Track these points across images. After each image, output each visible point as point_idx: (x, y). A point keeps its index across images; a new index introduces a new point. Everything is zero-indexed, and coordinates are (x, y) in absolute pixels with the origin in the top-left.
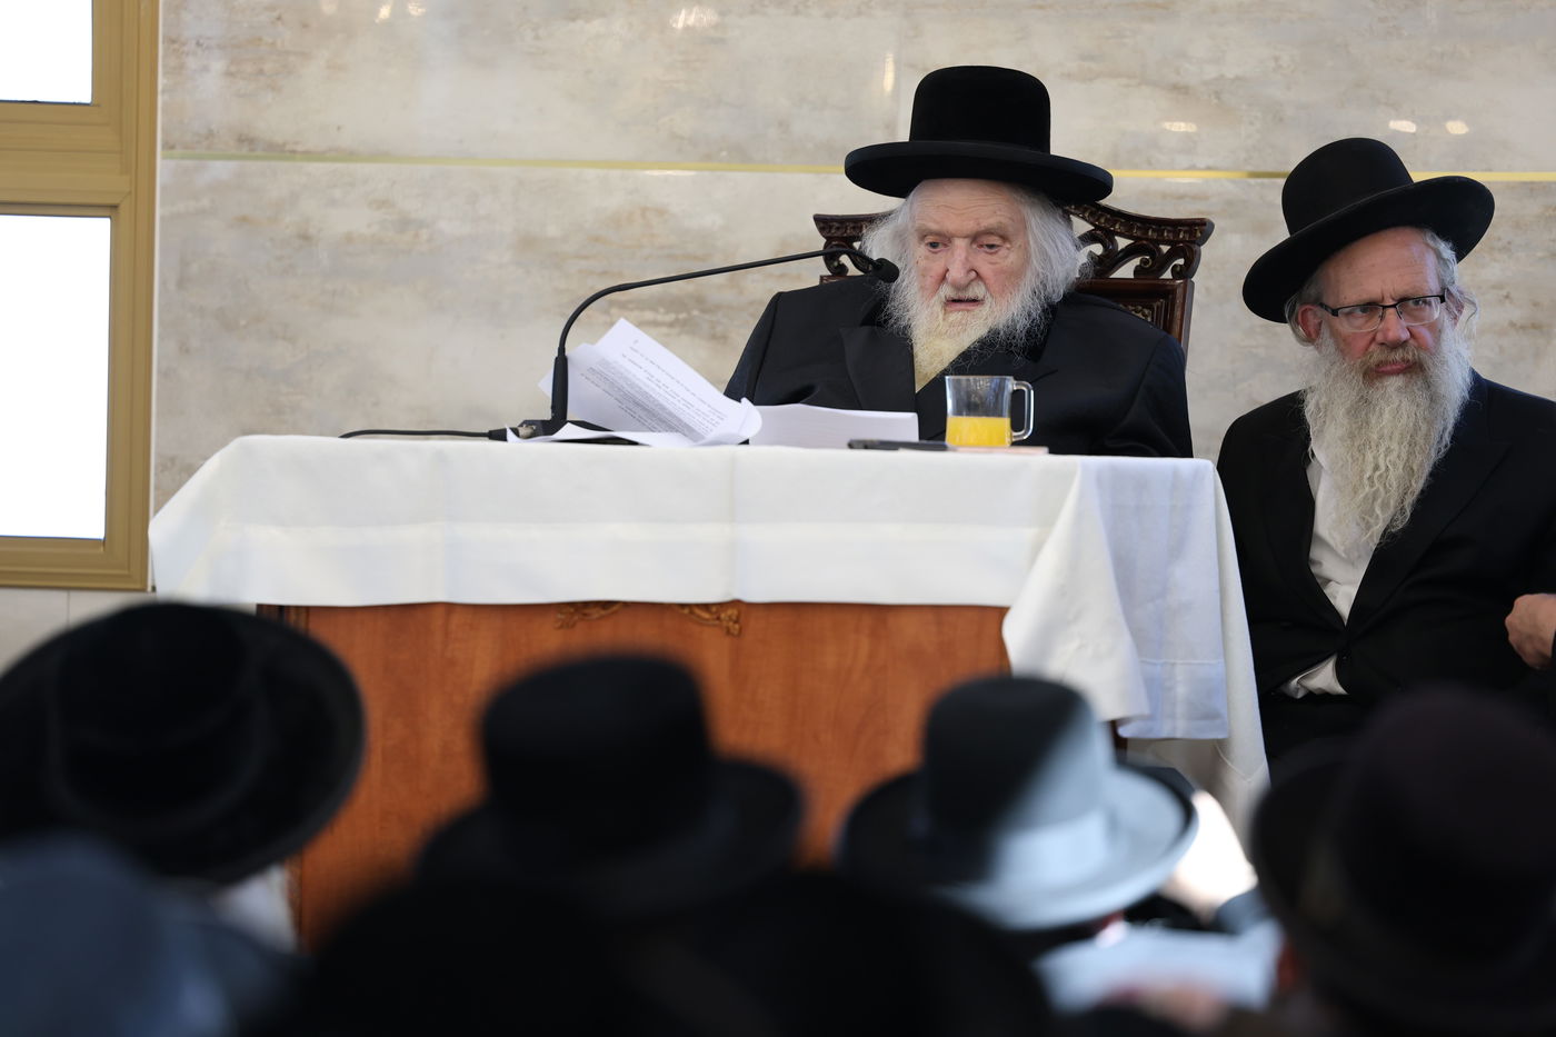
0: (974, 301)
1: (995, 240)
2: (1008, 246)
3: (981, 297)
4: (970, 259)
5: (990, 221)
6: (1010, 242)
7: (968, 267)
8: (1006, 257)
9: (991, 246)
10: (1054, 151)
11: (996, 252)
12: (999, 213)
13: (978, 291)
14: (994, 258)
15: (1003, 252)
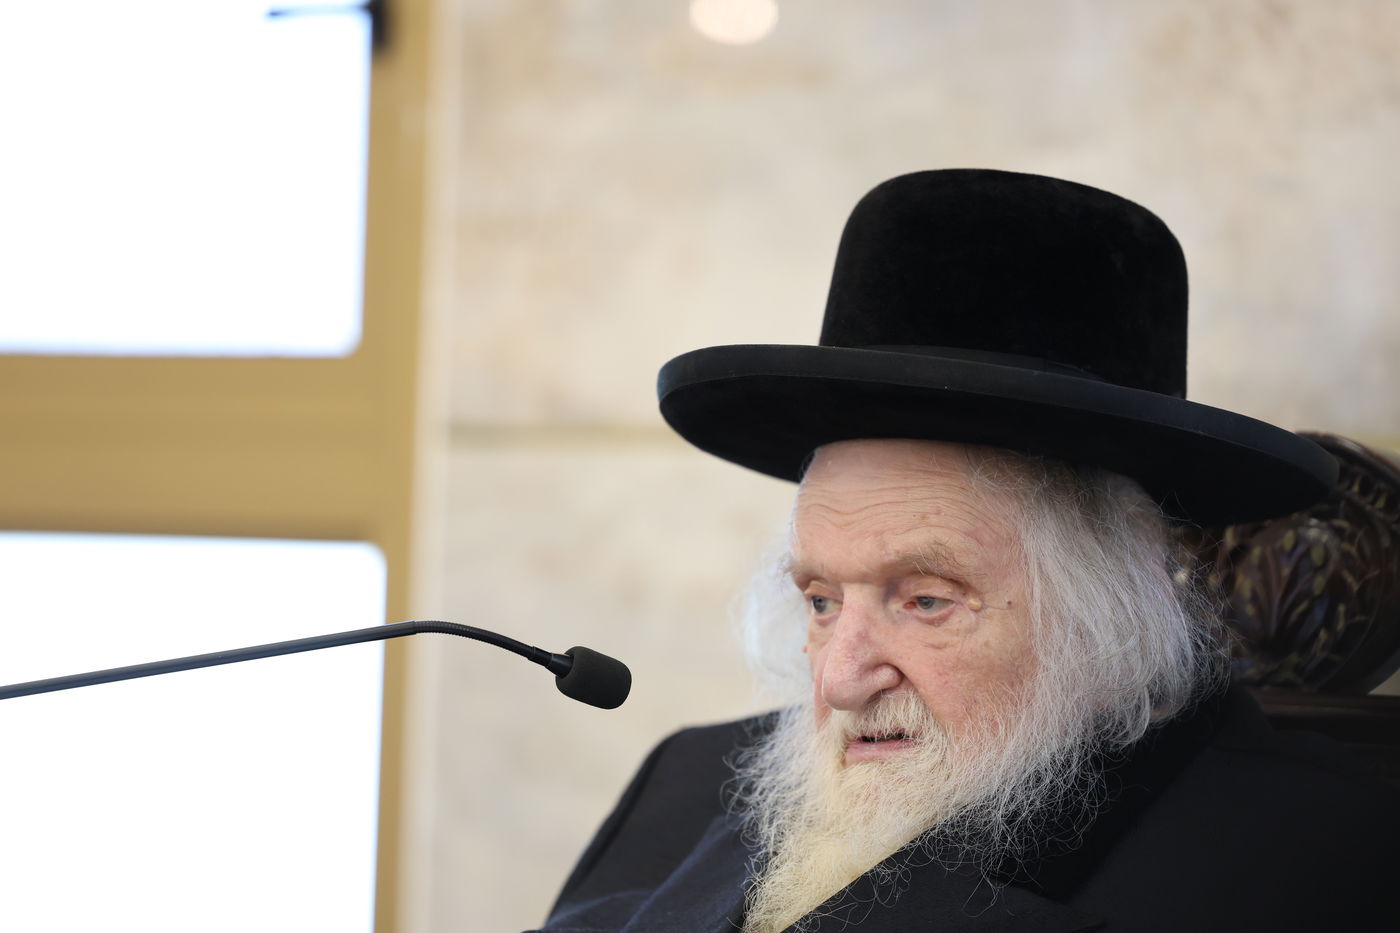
0: (899, 736)
1: (940, 589)
2: (973, 602)
3: (909, 728)
4: (874, 635)
5: (909, 540)
6: (978, 594)
7: (867, 655)
8: (971, 631)
9: (925, 602)
10: (1198, 391)
11: (943, 619)
12: (933, 519)
13: (899, 713)
14: (939, 635)
15: (962, 618)
